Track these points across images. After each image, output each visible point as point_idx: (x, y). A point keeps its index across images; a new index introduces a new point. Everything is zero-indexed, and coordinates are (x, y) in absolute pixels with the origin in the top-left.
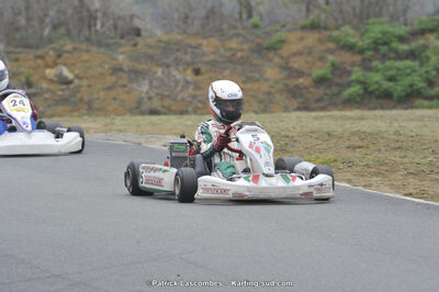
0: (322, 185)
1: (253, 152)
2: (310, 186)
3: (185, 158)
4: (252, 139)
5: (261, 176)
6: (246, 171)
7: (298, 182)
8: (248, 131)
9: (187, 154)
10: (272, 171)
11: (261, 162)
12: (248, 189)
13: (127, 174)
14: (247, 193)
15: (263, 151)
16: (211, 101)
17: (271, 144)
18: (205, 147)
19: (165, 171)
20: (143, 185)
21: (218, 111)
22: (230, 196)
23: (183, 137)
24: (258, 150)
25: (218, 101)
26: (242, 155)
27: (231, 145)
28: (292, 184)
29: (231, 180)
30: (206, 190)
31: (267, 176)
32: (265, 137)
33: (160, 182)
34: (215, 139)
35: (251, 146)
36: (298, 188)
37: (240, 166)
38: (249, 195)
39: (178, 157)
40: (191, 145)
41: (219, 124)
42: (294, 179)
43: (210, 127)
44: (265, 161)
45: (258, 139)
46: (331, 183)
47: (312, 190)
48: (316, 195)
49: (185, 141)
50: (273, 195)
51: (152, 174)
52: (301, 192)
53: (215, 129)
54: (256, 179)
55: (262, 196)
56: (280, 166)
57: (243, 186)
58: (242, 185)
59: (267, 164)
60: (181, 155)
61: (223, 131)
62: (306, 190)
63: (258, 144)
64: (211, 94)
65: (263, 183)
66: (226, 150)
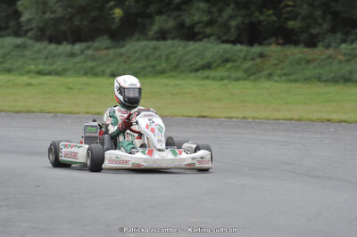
0: (202, 158)
1: (149, 132)
2: (193, 159)
3: (96, 138)
4: (148, 122)
5: (155, 151)
6: (143, 146)
7: (184, 155)
8: (145, 116)
9: (97, 135)
10: (164, 146)
11: (155, 140)
12: (145, 160)
13: (50, 150)
15: (157, 131)
16: (116, 90)
17: (163, 125)
18: (112, 129)
19: (79, 147)
20: (63, 158)
21: (121, 98)
22: (130, 166)
23: (94, 121)
24: (153, 130)
25: (121, 90)
26: (140, 135)
27: (133, 128)
28: (179, 157)
29: (130, 153)
30: (111, 161)
31: (160, 150)
32: (158, 121)
33: (75, 155)
34: (120, 122)
35: (147, 127)
36: (184, 160)
37: (138, 143)
38: (145, 165)
39: (90, 137)
40: (101, 127)
41: (123, 110)
42: (181, 153)
43: (116, 112)
44: (158, 140)
45: (154, 122)
46: (210, 156)
47: (195, 161)
48: (197, 166)
49: (96, 124)
50: (164, 165)
51: (69, 149)
52: (186, 163)
53: (121, 114)
54: (150, 153)
55: (155, 166)
56: (170, 143)
58: (140, 158)
59: (159, 141)
60: (93, 135)
61: (126, 116)
62: (190, 161)
63: (153, 126)
64: (116, 85)
65: (156, 156)
66: (128, 131)
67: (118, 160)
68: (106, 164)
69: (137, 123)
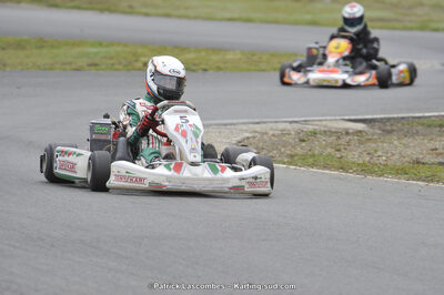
0: (256, 178)
1: (178, 135)
2: (242, 179)
3: (108, 141)
4: (179, 121)
5: (185, 164)
6: (169, 157)
7: (229, 173)
8: (176, 111)
9: (109, 136)
10: (199, 158)
11: (186, 148)
12: (168, 179)
13: (43, 158)
14: (166, 184)
15: (190, 135)
16: (149, 74)
17: (201, 127)
19: (79, 155)
20: (58, 171)
21: (155, 87)
22: (146, 186)
23: (107, 117)
24: (184, 134)
26: (169, 140)
28: (220, 175)
30: (120, 177)
31: (193, 164)
32: (195, 119)
35: (177, 129)
36: (227, 180)
37: (165, 151)
38: (168, 186)
39: (100, 141)
40: (116, 126)
42: (223, 170)
43: (138, 106)
44: (189, 148)
45: (187, 121)
46: (268, 176)
47: (243, 183)
48: (248, 189)
49: (108, 121)
50: (197, 188)
51: (66, 158)
52: (230, 186)
53: (143, 107)
54: (178, 168)
55: (183, 188)
57: (162, 175)
58: (162, 173)
59: (193, 150)
60: (103, 137)
62: (237, 183)
63: (186, 127)
64: (150, 68)
65: (187, 172)
67: (129, 177)
68: (112, 182)
69: (163, 122)
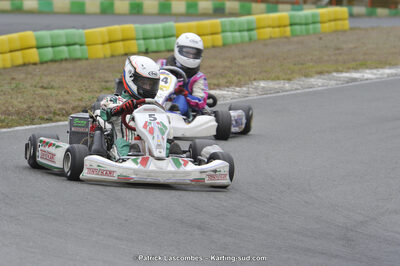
0: (215, 171)
1: (146, 132)
2: (202, 172)
3: (86, 134)
4: (148, 119)
5: (151, 158)
7: (190, 167)
8: (146, 110)
9: (87, 129)
10: (164, 154)
11: (153, 144)
12: (135, 172)
14: (133, 176)
15: (157, 132)
17: (167, 125)
19: (58, 147)
20: (39, 160)
22: (115, 178)
23: (86, 111)
24: (151, 131)
25: (137, 77)
28: (183, 168)
30: (92, 170)
31: (158, 159)
32: (162, 118)
33: (52, 157)
35: (145, 126)
36: (189, 173)
38: (135, 178)
39: (78, 133)
42: (185, 164)
44: (157, 143)
45: (155, 119)
46: (227, 170)
47: (204, 176)
48: (208, 181)
49: (87, 115)
50: (162, 180)
51: (47, 149)
52: (192, 178)
54: (144, 162)
55: (149, 180)
57: (131, 169)
58: (130, 167)
59: (159, 146)
60: (81, 130)
62: (198, 176)
63: (153, 124)
64: (128, 68)
65: (153, 165)
67: (100, 170)
68: (85, 174)
69: (134, 119)
